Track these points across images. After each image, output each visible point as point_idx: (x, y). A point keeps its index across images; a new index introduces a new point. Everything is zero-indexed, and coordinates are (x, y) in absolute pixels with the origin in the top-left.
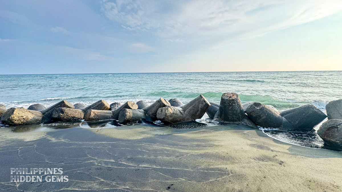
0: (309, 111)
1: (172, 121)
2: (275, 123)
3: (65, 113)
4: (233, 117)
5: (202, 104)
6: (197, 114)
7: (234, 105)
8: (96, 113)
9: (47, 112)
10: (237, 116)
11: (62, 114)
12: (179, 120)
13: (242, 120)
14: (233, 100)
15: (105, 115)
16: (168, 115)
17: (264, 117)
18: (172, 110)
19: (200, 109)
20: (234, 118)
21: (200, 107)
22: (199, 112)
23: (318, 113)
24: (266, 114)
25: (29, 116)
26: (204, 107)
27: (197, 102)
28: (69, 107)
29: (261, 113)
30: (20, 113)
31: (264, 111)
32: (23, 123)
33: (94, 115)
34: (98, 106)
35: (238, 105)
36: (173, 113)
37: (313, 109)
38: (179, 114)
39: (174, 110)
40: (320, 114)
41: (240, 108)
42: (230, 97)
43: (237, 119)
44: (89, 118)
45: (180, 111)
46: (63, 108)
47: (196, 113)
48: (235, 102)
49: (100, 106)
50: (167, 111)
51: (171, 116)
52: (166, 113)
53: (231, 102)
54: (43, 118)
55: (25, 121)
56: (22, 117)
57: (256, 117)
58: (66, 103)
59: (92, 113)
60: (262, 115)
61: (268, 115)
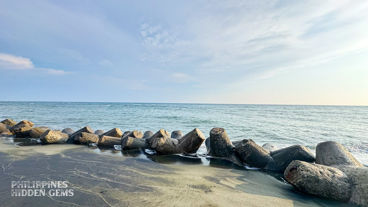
0: (294, 152)
1: (163, 151)
2: (259, 162)
3: (83, 137)
4: (219, 152)
5: (194, 137)
6: (190, 147)
7: (218, 140)
8: (107, 139)
9: (72, 135)
10: (222, 151)
11: (80, 138)
12: (170, 151)
13: (229, 156)
14: (218, 135)
15: (114, 141)
16: (159, 145)
17: (249, 155)
18: (164, 141)
19: (192, 142)
20: (220, 154)
21: (192, 140)
22: (191, 145)
23: (303, 155)
24: (251, 152)
25: (58, 137)
26: (196, 140)
27: (191, 135)
28: (90, 133)
29: (245, 150)
30: (52, 134)
31: (248, 149)
32: (53, 142)
33: (104, 140)
34: (111, 133)
35: (223, 140)
36: (165, 144)
37: (299, 150)
38: (172, 145)
39: (167, 141)
40: (304, 156)
41: (225, 143)
42: (216, 132)
43: (224, 154)
44: (100, 143)
45: (173, 143)
46: (83, 133)
47: (188, 146)
48: (219, 137)
49: (113, 133)
50: (159, 141)
51: (162, 146)
52: (158, 143)
53: (216, 137)
54: (69, 140)
55: (55, 141)
56: (53, 137)
57: (241, 154)
58: (88, 129)
59: (103, 138)
60: (246, 153)
61: (252, 153)
